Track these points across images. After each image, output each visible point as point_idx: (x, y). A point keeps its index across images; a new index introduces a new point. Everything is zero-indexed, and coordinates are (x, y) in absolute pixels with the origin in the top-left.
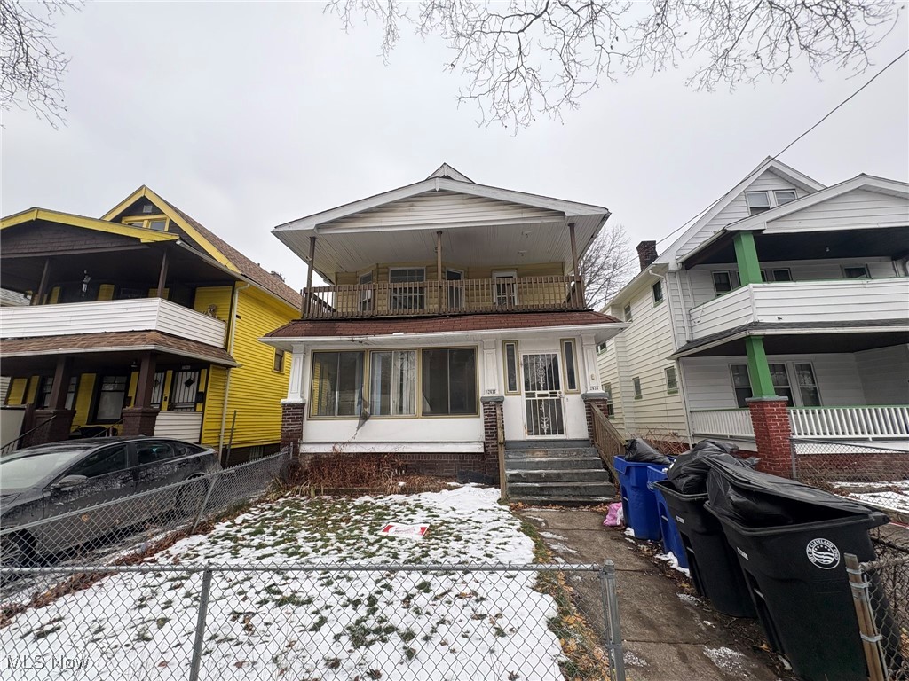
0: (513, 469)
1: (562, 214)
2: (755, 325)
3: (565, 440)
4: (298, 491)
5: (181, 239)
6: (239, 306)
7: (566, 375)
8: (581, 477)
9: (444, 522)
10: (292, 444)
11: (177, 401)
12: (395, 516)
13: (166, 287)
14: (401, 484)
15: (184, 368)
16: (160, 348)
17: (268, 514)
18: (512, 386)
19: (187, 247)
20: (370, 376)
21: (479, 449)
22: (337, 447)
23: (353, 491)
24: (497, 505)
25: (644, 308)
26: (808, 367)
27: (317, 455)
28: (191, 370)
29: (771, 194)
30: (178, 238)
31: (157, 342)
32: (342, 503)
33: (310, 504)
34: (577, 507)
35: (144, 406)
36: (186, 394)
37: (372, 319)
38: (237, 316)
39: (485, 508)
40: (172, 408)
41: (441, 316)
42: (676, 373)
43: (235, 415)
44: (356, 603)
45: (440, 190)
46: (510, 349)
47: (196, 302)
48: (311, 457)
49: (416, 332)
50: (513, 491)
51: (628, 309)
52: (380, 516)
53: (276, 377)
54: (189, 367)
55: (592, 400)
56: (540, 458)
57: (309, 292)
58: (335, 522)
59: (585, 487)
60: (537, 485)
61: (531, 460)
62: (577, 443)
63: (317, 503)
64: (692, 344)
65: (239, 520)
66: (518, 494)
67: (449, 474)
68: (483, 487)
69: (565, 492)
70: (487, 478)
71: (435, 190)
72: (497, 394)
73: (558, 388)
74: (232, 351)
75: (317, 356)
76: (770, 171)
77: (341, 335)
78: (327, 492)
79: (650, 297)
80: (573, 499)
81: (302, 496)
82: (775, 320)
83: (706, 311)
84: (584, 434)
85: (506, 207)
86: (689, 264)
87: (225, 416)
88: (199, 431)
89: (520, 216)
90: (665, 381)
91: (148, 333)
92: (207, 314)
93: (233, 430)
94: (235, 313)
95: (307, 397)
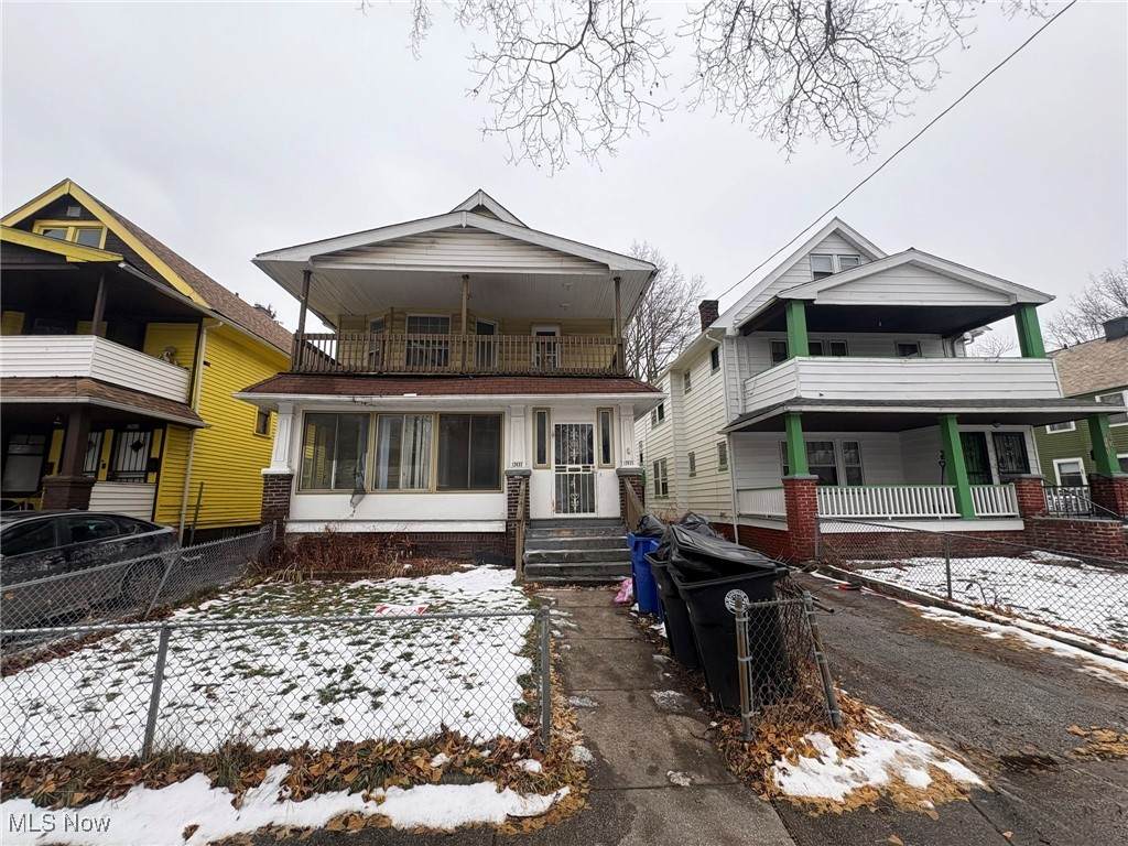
0: (535, 549)
1: (606, 266)
2: (798, 401)
3: (595, 519)
4: (281, 576)
5: (125, 261)
6: (207, 350)
7: (601, 448)
8: (605, 557)
9: (447, 602)
10: (275, 522)
11: (120, 469)
12: (394, 598)
13: (104, 320)
14: (407, 566)
15: (129, 427)
16: (97, 401)
17: (240, 600)
18: (541, 458)
19: (134, 271)
20: (376, 444)
21: (500, 527)
22: (331, 526)
23: (349, 574)
24: (511, 587)
25: (702, 375)
26: (855, 446)
27: (307, 536)
28: (140, 431)
29: (835, 259)
30: (122, 259)
31: (92, 394)
32: (334, 588)
33: (295, 589)
34: (595, 587)
35: (75, 474)
36: (133, 461)
37: (379, 376)
38: (205, 363)
39: (495, 589)
40: (113, 477)
41: (464, 376)
42: (727, 449)
43: (201, 488)
44: (330, 672)
45: (467, 226)
46: (541, 416)
47: (146, 342)
48: (299, 537)
49: (432, 394)
50: (531, 572)
51: (687, 376)
52: (377, 599)
53: (260, 442)
54: (136, 426)
55: (626, 476)
56: (566, 537)
57: (302, 339)
58: (321, 606)
59: (607, 567)
60: (557, 565)
61: (557, 539)
62: (609, 522)
63: (303, 588)
64: (744, 417)
65: (204, 606)
66: (536, 575)
67: (465, 556)
68: (499, 569)
69: (586, 572)
70: (506, 559)
71: (461, 226)
72: (524, 467)
73: (591, 461)
74: (198, 408)
75: (309, 417)
76: (836, 233)
77: (340, 393)
78: (317, 577)
79: (708, 363)
80: (592, 579)
81: (287, 581)
82: (815, 396)
83: (760, 383)
84: (617, 513)
85: (545, 253)
86: (747, 329)
87: (187, 489)
88: (151, 508)
89: (558, 265)
90: (717, 458)
91: (78, 382)
92: (162, 358)
93: (198, 507)
94: (202, 357)
95: (296, 466)
